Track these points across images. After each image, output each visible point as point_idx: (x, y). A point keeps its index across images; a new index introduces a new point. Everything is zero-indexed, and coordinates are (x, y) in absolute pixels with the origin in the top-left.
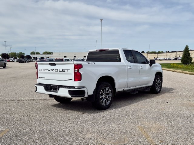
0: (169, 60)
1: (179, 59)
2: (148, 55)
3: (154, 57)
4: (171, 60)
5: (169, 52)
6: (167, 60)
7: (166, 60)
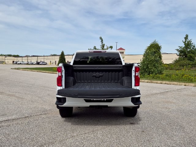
0: (31, 64)
1: (41, 63)
2: (6, 58)
3: (13, 60)
4: (33, 64)
5: (29, 56)
6: (30, 64)
7: (28, 64)
